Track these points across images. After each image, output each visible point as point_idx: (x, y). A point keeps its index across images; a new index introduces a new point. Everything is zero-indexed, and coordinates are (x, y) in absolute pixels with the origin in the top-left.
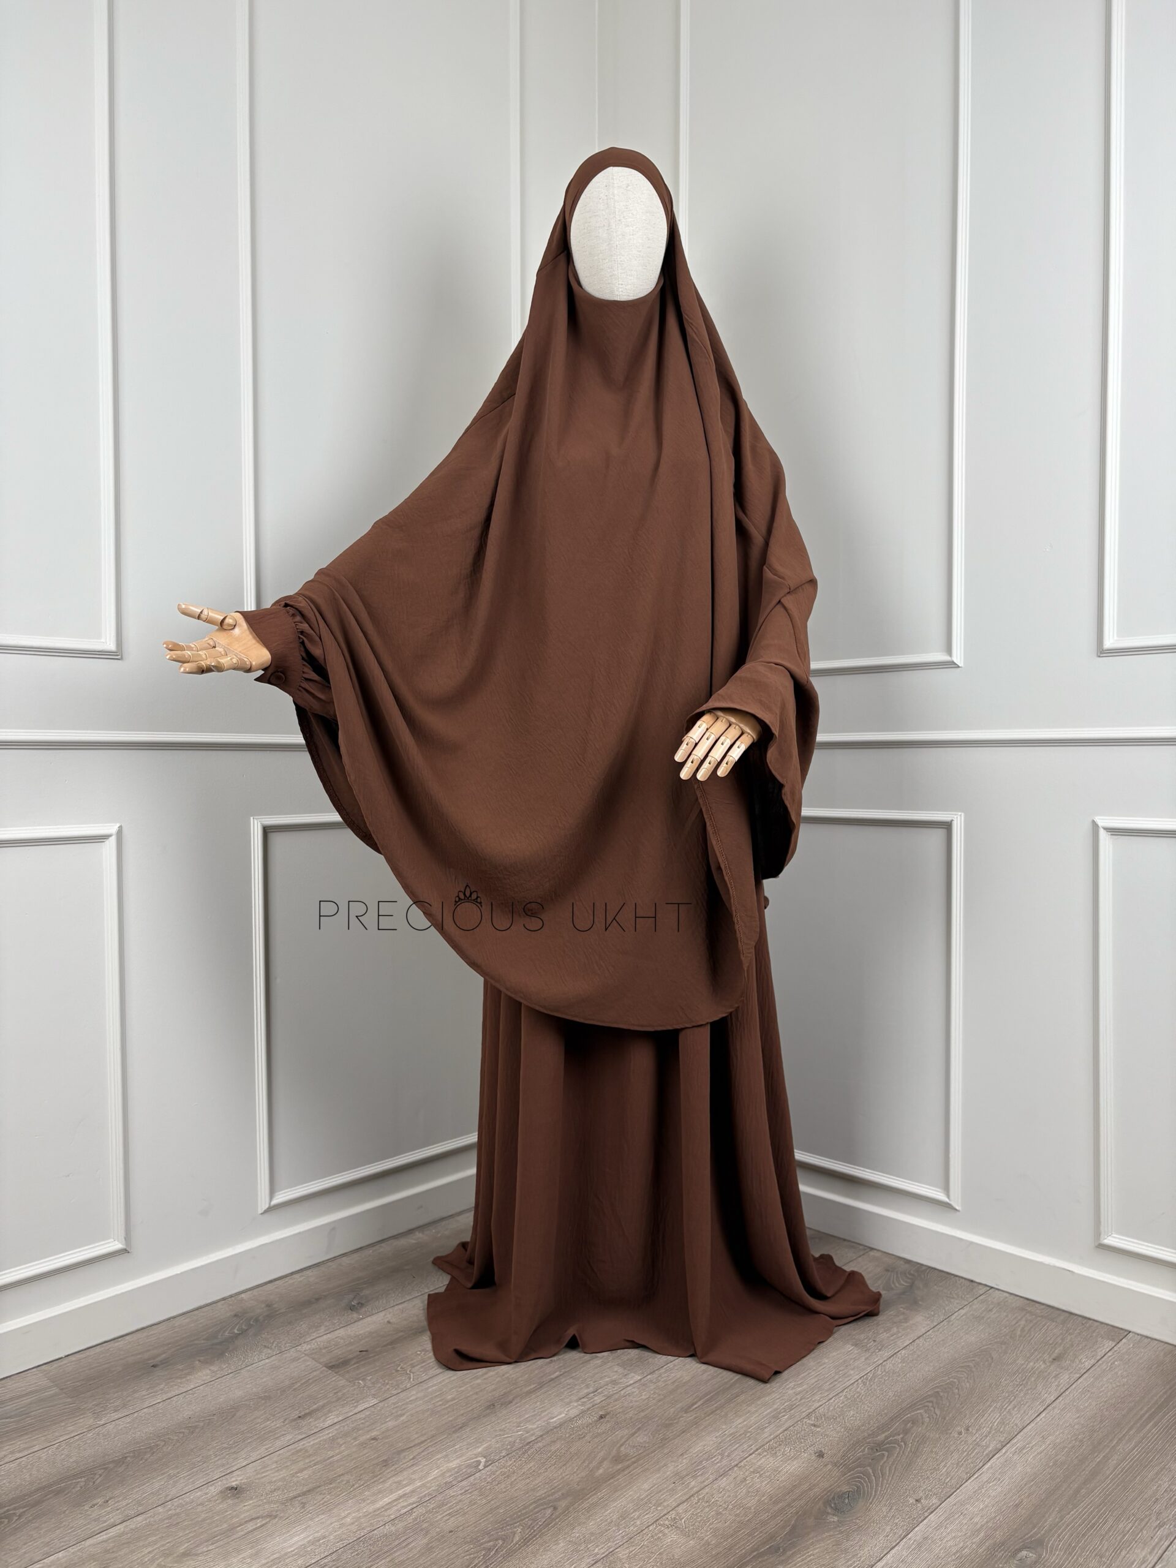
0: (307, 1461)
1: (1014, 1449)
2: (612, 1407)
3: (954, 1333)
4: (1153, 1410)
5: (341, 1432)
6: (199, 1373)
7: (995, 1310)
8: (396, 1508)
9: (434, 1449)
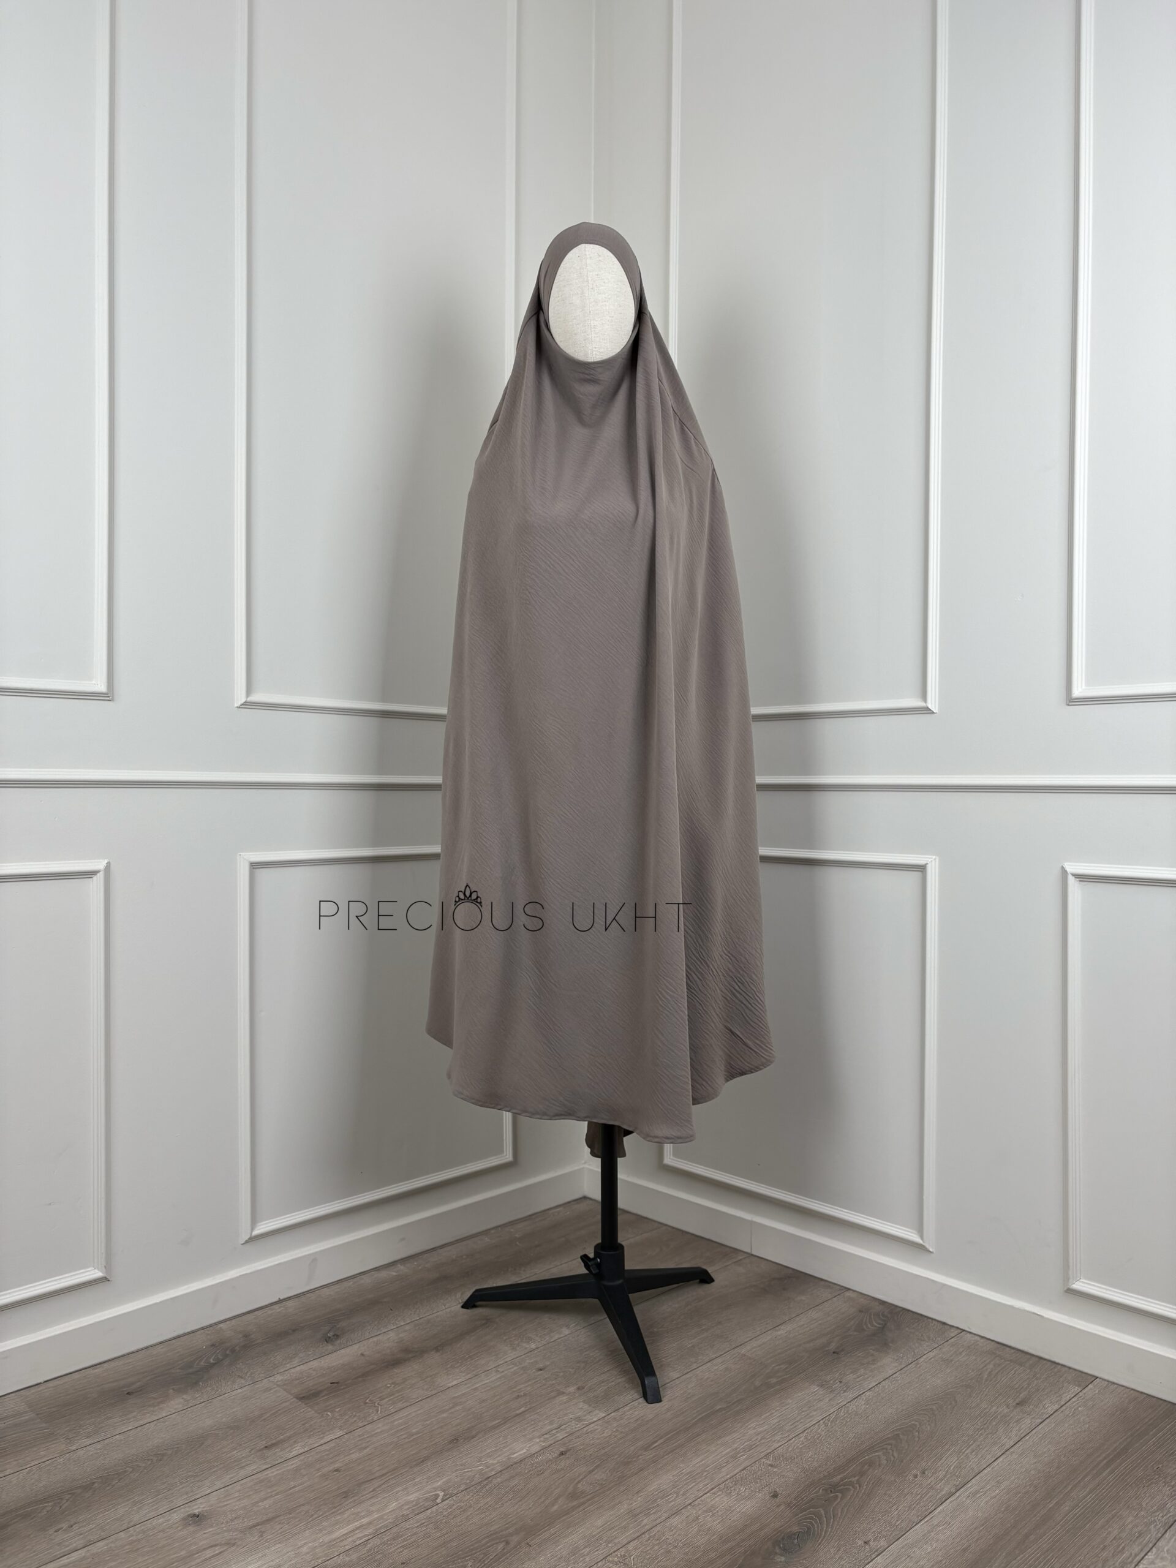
0: (269, 1491)
1: (968, 1492)
2: (573, 1444)
3: (921, 1375)
4: (1111, 1457)
5: (305, 1463)
6: (172, 1402)
7: (964, 1354)
8: (350, 1539)
9: (394, 1482)
